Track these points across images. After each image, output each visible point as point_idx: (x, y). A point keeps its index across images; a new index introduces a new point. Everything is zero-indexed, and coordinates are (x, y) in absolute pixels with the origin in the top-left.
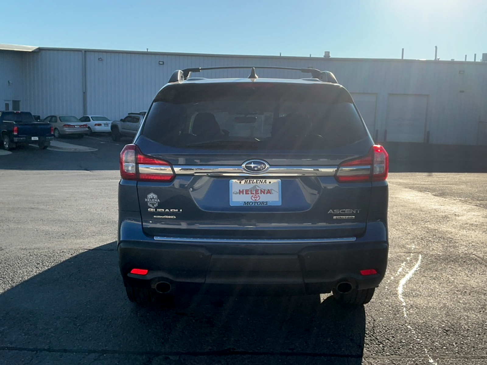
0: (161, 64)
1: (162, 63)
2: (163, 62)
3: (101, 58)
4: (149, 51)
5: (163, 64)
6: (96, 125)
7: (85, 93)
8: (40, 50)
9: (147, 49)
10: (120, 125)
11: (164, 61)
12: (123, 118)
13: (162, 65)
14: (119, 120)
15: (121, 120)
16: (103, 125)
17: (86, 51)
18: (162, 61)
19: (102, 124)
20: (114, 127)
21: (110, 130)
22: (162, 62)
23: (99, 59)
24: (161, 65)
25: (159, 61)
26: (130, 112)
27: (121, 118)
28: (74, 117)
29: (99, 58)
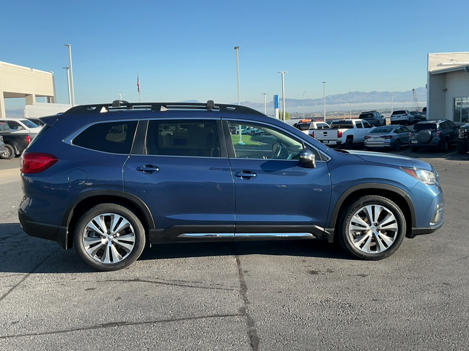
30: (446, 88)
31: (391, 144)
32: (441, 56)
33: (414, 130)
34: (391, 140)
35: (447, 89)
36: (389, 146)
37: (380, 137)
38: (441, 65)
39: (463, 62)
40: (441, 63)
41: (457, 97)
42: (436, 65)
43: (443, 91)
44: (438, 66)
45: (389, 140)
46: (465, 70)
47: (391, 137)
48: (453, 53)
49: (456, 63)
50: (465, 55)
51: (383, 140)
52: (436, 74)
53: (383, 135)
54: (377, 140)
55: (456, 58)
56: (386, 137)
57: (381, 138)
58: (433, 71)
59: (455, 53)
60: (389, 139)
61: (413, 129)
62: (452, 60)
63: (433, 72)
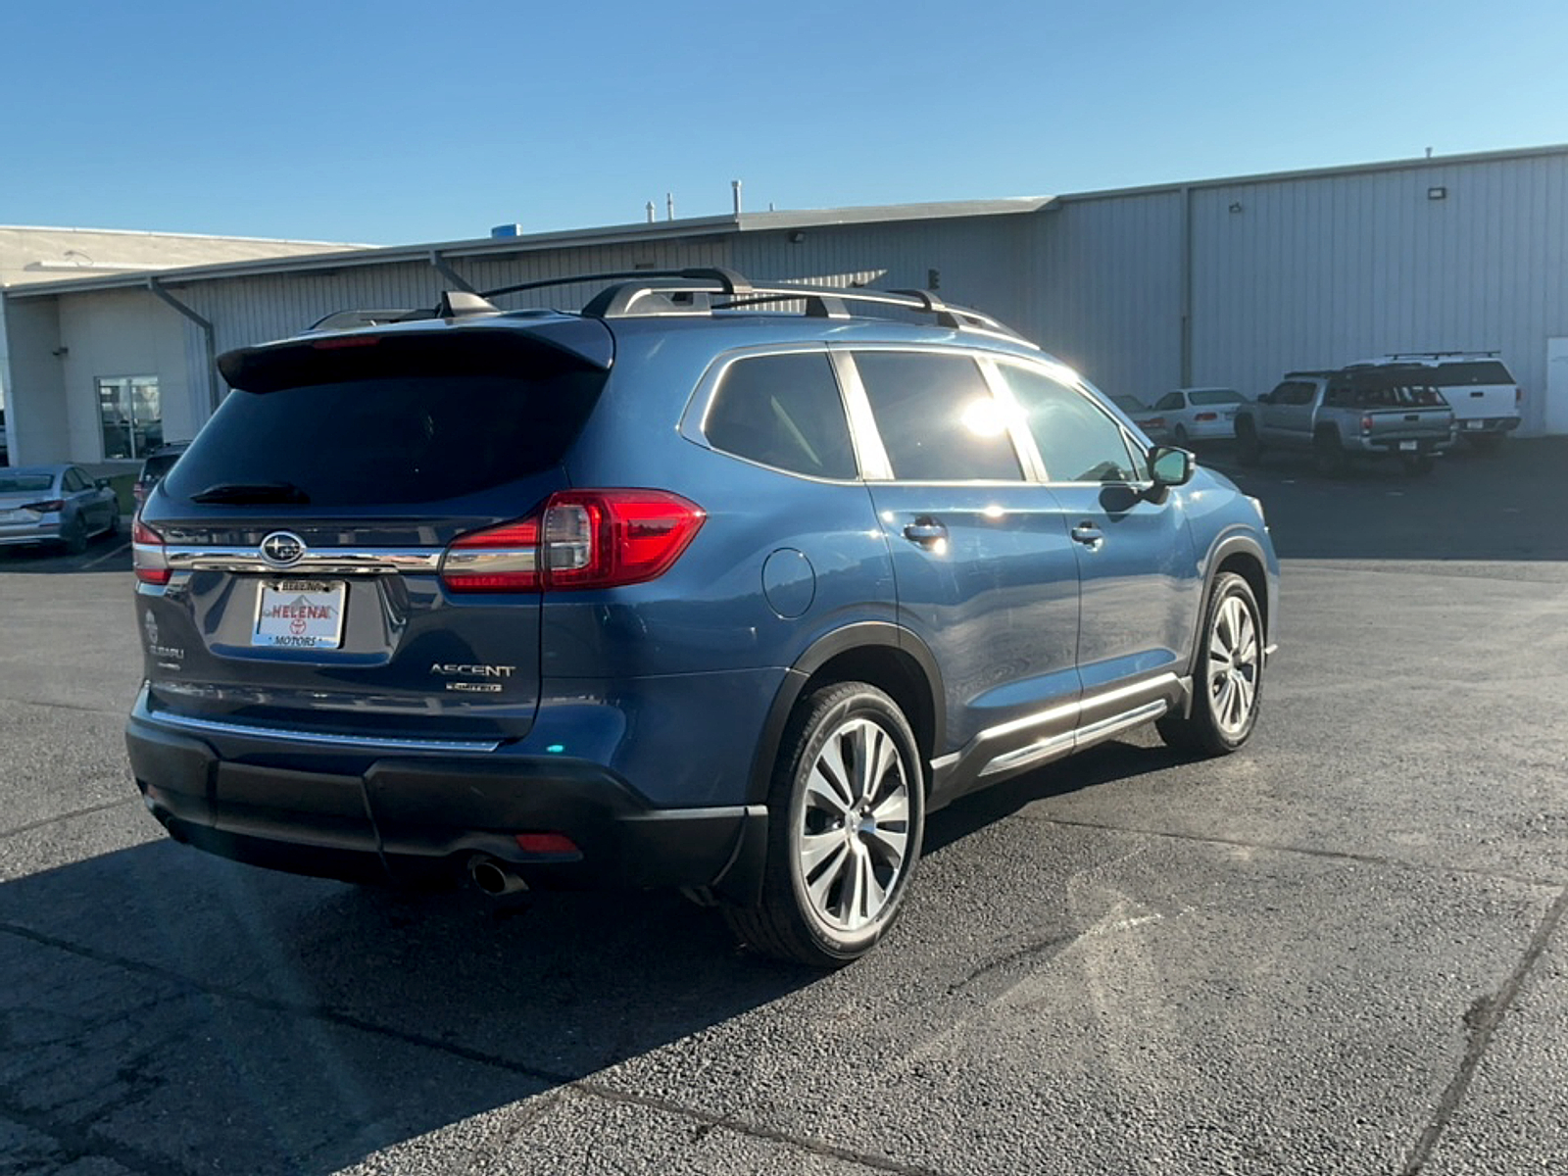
0: (1437, 198)
1: (1438, 193)
2: (1443, 190)
3: (1237, 205)
4: (1433, 154)
5: (1444, 196)
6: (1199, 417)
7: (1186, 322)
8: (1061, 204)
9: (1429, 150)
10: (1257, 411)
11: (1447, 187)
12: (1269, 390)
13: (1441, 201)
14: (1256, 398)
15: (1263, 398)
16: (1221, 417)
17: (1193, 189)
18: (1440, 185)
19: (1218, 414)
20: (1242, 420)
21: (1233, 432)
22: (1437, 189)
23: (1231, 207)
24: (1436, 202)
25: (1431, 190)
26: (1288, 372)
27: (1262, 392)
28: (1129, 396)
29: (1233, 203)
30: (63, 345)
31: (63, 529)
32: (33, 236)
33: (148, 477)
34: (63, 516)
35: (65, 350)
36: (56, 536)
37: (23, 507)
38: (36, 266)
39: (107, 261)
40: (37, 260)
41: (107, 377)
42: (23, 265)
43: (56, 354)
44: (27, 269)
45: (54, 517)
46: (150, 286)
47: (59, 506)
48: (71, 229)
49: (84, 263)
50: (109, 238)
51: (35, 518)
52: (25, 297)
53: (32, 501)
54: (11, 517)
55: (84, 248)
56: (42, 507)
57: (25, 510)
58: (12, 287)
59: (78, 229)
60: (56, 514)
61: (146, 474)
62: (70, 253)
63: (14, 289)
